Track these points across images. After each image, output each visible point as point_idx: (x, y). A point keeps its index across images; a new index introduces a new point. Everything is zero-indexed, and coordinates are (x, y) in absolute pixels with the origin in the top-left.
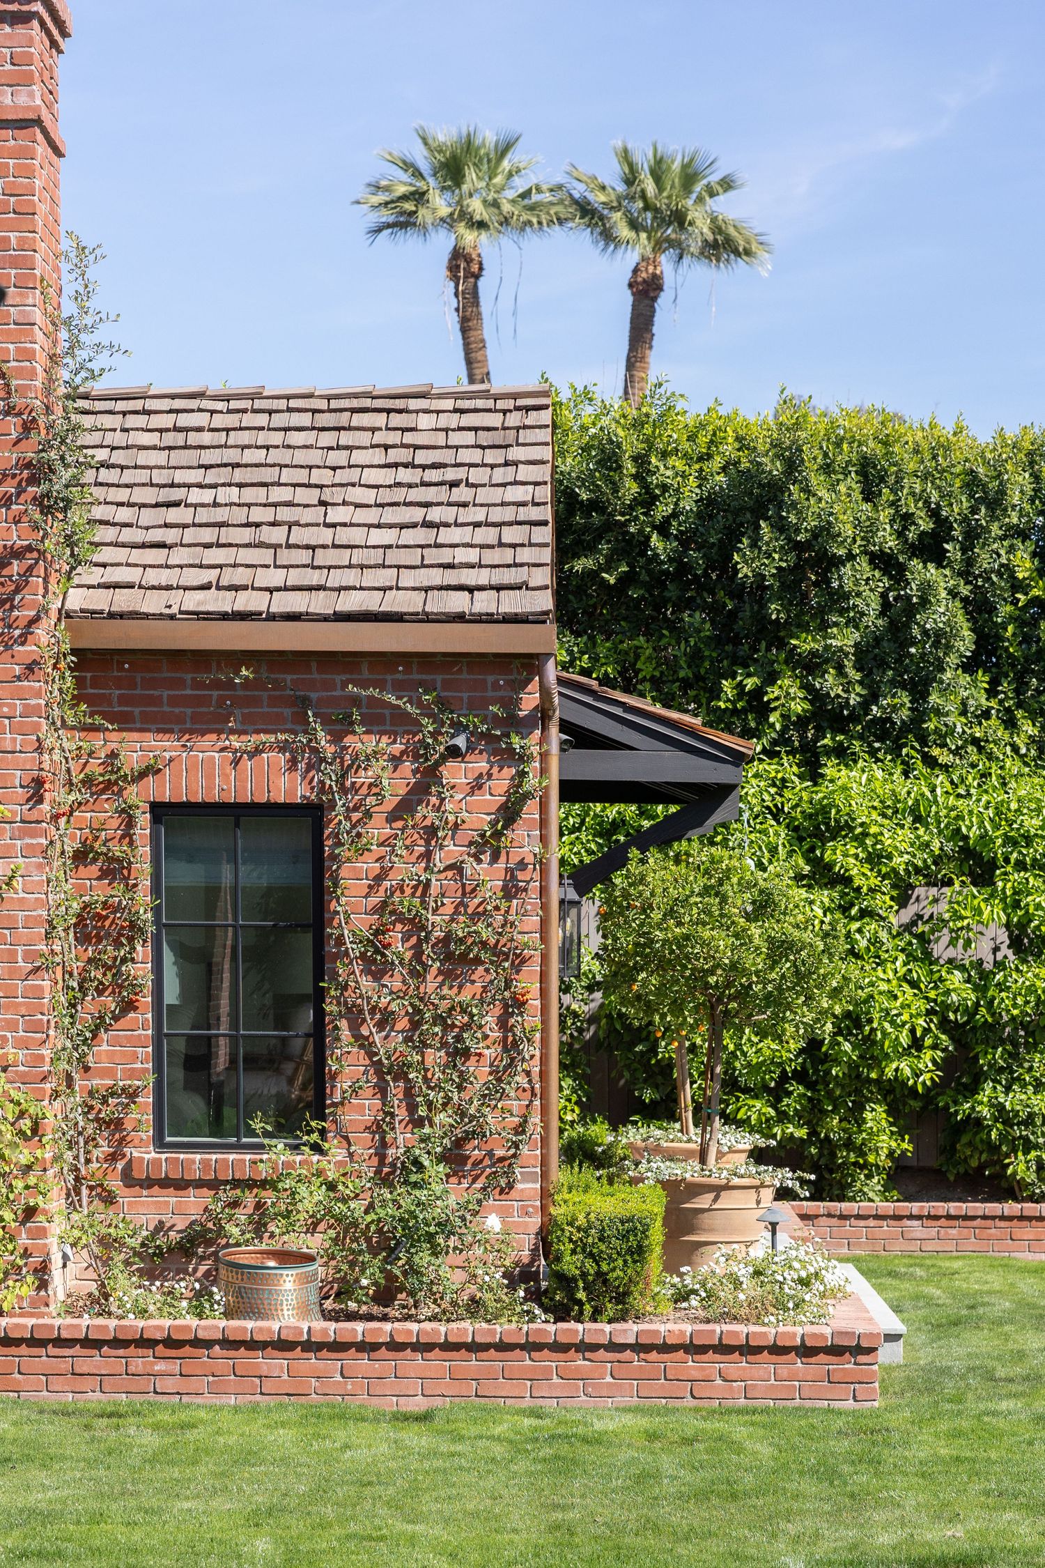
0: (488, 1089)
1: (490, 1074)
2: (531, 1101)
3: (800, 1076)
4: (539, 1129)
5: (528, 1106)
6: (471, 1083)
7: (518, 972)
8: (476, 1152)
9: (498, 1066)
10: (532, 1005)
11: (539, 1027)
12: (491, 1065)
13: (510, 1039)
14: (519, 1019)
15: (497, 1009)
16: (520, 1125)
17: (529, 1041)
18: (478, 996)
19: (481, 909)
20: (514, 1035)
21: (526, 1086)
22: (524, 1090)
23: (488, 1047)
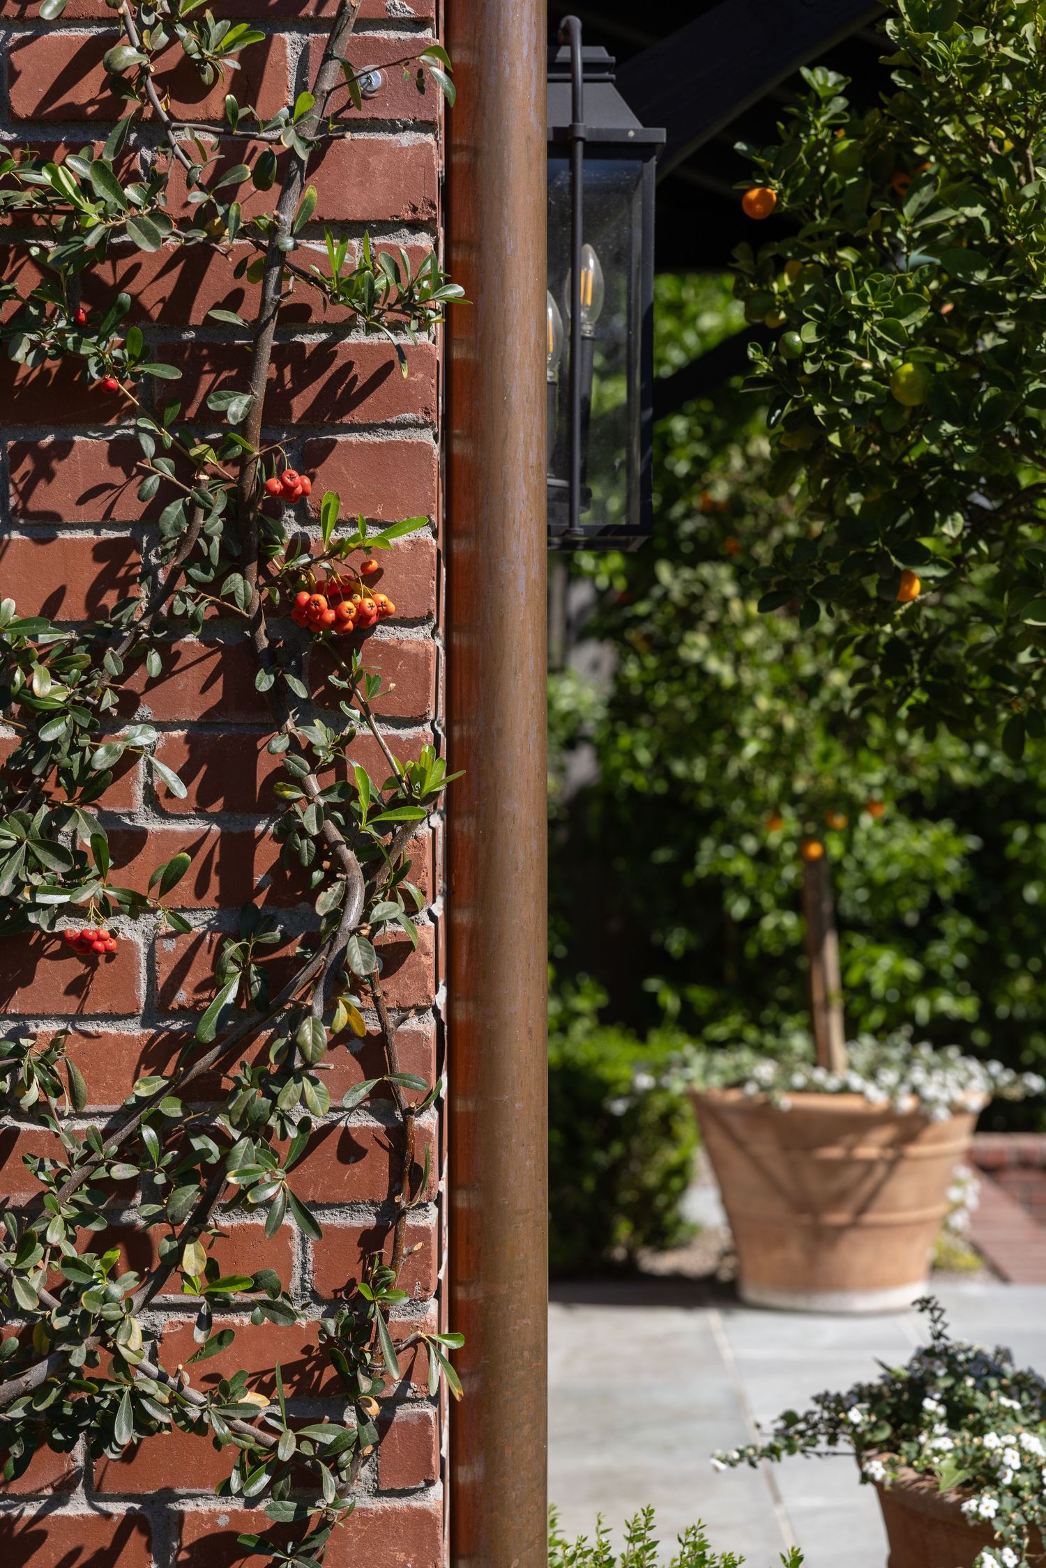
0: (132, 1151)
1: (152, 1058)
2: (391, 1214)
3: (963, 903)
4: (438, 1375)
5: (370, 1241)
6: (39, 1113)
7: (310, 459)
8: (77, 1507)
9: (193, 1013)
10: (393, 653)
11: (436, 777)
12: (159, 1006)
13: (266, 855)
14: (318, 734)
15: (187, 682)
16: (329, 1352)
17: (373, 860)
18: (74, 608)
19: (88, 89)
20: (289, 830)
21: (362, 1122)
22: (350, 1150)
23: (136, 906)
